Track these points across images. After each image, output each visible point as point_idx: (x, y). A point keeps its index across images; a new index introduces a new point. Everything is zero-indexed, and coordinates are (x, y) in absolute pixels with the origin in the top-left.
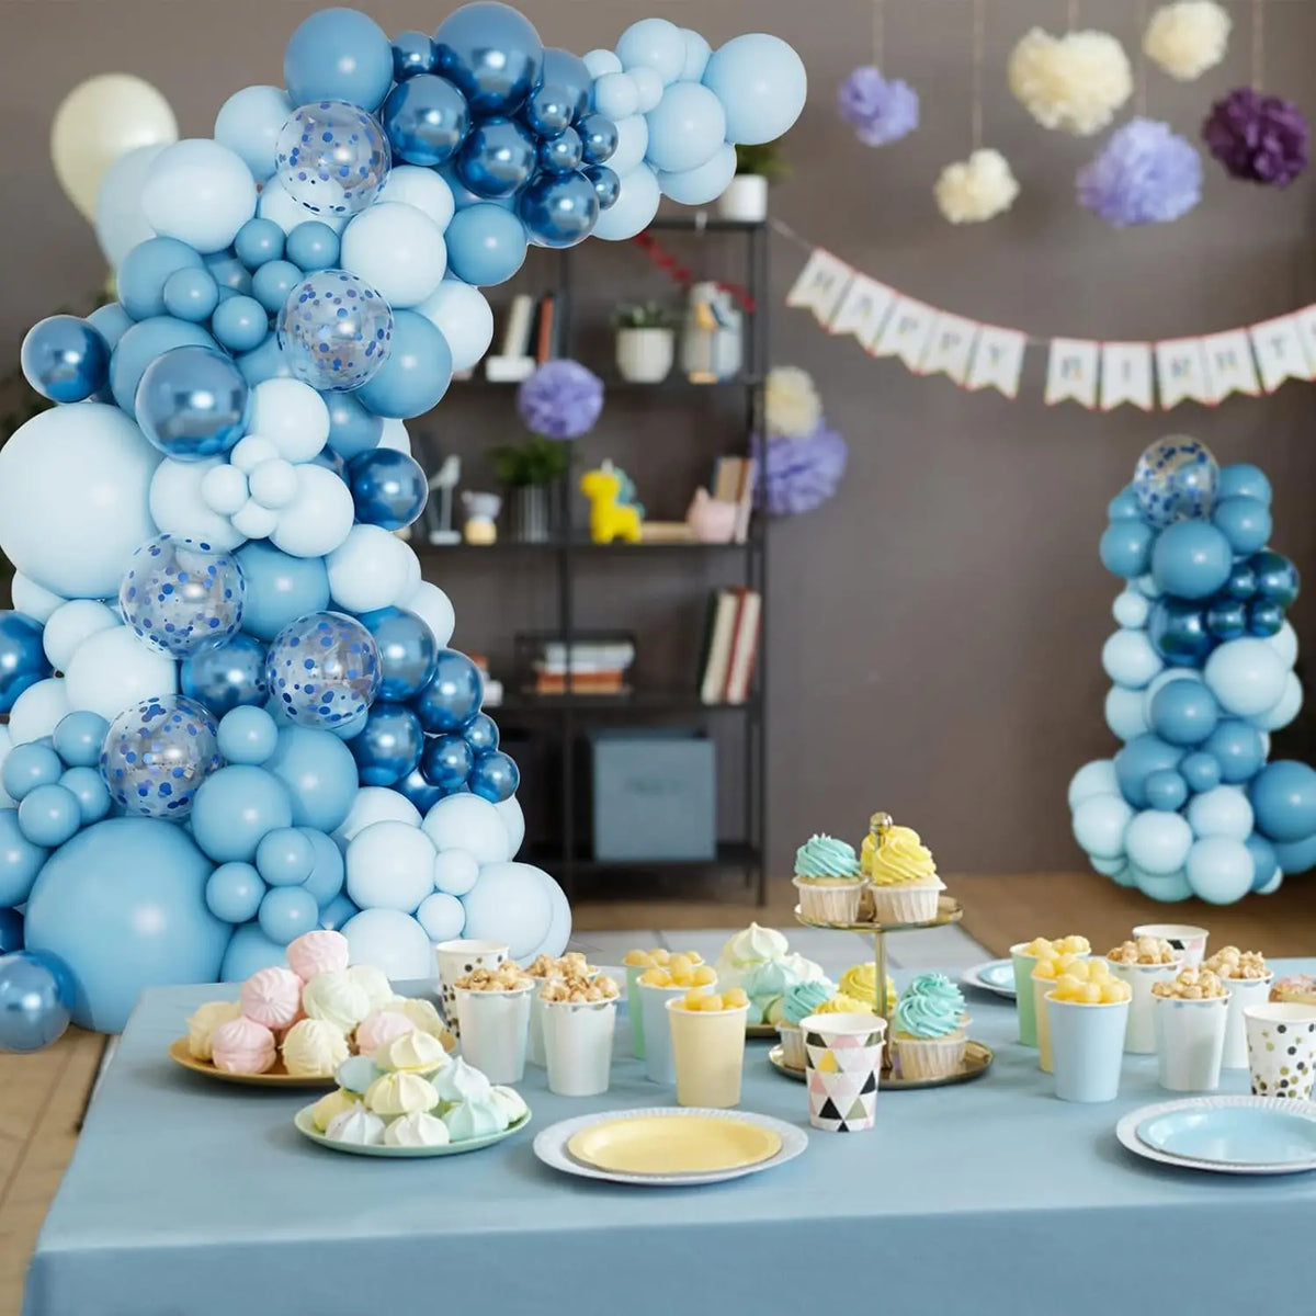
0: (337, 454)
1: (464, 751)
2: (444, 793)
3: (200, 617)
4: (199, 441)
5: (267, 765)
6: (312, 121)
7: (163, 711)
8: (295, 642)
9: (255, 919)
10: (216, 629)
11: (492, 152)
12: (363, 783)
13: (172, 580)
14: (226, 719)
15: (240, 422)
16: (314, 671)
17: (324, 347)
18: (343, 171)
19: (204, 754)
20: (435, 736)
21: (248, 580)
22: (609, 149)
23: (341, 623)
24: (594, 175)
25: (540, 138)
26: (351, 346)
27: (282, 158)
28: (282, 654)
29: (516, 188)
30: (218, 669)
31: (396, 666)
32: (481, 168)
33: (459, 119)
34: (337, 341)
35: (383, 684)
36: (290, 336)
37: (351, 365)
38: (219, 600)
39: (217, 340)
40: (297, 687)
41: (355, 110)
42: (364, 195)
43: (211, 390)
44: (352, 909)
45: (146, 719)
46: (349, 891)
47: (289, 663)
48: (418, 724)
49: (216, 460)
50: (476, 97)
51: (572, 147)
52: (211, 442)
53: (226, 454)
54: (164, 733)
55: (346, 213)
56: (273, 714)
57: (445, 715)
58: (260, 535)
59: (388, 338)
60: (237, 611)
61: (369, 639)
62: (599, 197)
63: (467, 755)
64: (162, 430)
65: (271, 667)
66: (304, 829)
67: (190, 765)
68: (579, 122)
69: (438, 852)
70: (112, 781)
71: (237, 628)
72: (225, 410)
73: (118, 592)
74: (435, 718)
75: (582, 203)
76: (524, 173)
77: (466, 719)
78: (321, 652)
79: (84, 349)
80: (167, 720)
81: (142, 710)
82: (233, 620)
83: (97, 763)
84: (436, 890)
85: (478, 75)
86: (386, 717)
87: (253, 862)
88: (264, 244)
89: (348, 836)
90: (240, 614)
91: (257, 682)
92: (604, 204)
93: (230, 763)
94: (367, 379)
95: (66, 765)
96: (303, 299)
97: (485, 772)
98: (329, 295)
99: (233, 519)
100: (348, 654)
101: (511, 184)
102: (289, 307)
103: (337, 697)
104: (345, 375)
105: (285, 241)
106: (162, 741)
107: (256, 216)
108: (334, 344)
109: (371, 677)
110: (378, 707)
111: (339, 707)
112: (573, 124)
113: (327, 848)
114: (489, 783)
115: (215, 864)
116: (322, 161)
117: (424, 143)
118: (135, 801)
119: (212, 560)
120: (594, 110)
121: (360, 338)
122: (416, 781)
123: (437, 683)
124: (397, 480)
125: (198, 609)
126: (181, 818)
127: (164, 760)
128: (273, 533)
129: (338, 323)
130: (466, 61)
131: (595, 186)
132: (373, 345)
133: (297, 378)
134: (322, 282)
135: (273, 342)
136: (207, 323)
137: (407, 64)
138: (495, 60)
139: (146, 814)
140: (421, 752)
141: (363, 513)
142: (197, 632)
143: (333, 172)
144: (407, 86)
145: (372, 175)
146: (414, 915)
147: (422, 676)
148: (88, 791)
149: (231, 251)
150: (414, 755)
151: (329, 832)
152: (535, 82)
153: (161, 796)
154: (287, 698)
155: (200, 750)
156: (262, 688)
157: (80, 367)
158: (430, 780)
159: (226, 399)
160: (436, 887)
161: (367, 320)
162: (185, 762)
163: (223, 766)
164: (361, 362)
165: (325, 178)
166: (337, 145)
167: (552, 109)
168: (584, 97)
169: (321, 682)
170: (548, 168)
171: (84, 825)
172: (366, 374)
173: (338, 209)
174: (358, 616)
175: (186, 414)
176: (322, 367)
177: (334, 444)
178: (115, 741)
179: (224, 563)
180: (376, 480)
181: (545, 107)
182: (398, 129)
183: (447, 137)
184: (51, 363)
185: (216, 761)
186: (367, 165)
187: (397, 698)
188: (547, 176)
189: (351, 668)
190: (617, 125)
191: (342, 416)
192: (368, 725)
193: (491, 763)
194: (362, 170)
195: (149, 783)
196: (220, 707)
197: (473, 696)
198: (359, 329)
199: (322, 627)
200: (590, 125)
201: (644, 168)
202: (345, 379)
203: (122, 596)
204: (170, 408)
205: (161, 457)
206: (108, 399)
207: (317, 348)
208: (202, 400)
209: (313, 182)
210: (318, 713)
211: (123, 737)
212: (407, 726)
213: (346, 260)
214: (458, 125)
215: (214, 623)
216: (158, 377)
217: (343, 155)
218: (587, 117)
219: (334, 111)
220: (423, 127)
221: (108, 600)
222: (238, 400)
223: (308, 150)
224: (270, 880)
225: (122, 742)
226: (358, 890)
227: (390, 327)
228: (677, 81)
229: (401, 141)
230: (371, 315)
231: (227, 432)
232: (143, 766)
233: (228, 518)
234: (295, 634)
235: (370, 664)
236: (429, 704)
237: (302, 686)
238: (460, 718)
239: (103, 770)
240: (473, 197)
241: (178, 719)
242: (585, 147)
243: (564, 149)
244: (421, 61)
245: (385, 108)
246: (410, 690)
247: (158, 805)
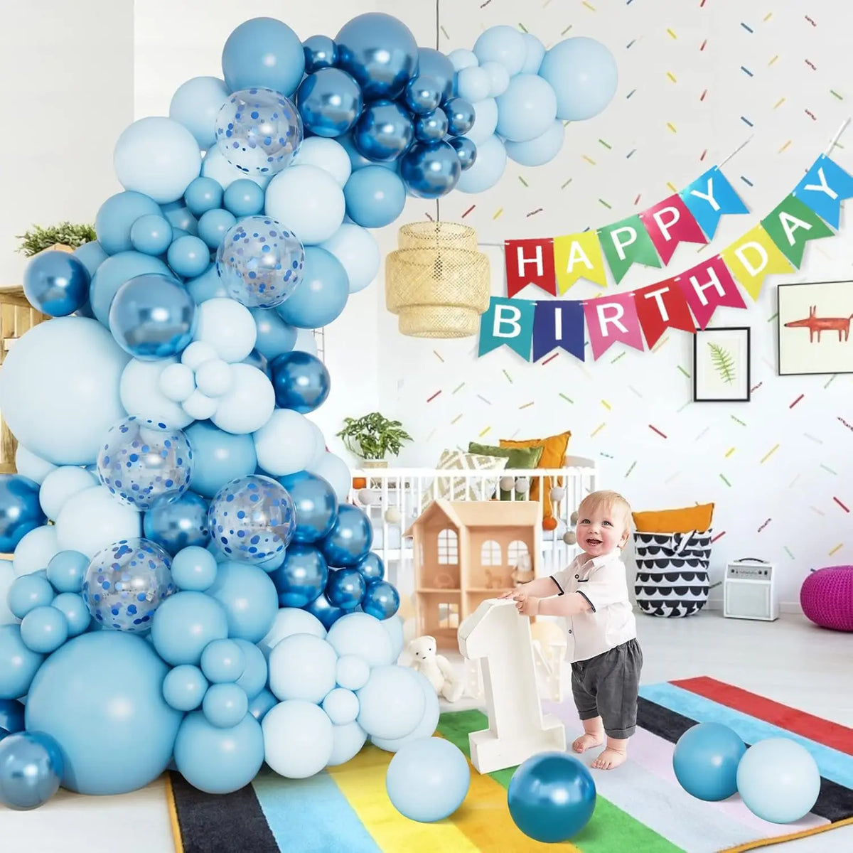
0: (261, 355)
1: (358, 580)
2: (343, 613)
3: (158, 479)
4: (157, 345)
5: (209, 591)
6: (243, 103)
7: (130, 551)
8: (230, 498)
9: (199, 708)
10: (170, 489)
11: (380, 127)
12: (281, 606)
13: (137, 451)
14: (178, 557)
15: (189, 331)
16: (245, 520)
17: (252, 275)
18: (267, 141)
19: (162, 583)
20: (336, 569)
21: (195, 451)
22: (468, 124)
23: (265, 484)
24: (456, 144)
25: (416, 116)
26: (272, 274)
27: (221, 131)
28: (220, 507)
29: (397, 155)
30: (173, 518)
31: (307, 516)
32: (371, 138)
33: (355, 101)
34: (261, 269)
35: (297, 529)
36: (226, 265)
37: (272, 288)
38: (173, 467)
39: (171, 270)
40: (232, 532)
41: (274, 94)
42: (282, 160)
43: (166, 306)
44: (273, 701)
45: (117, 556)
46: (271, 688)
47: (226, 514)
48: (323, 561)
49: (171, 360)
50: (368, 85)
51: (440, 123)
52: (166, 347)
53: (177, 355)
54: (130, 567)
55: (269, 173)
56: (214, 553)
57: (344, 554)
58: (204, 417)
59: (301, 268)
60: (186, 475)
61: (286, 495)
62: (461, 161)
63: (361, 584)
64: (129, 337)
65: (212, 517)
66: (237, 640)
67: (151, 591)
68: (444, 105)
69: (339, 658)
70: (92, 604)
71: (187, 487)
72: (177, 323)
73: (95, 459)
74: (336, 555)
75: (448, 165)
76: (404, 143)
77: (360, 556)
78: (250, 505)
79: (70, 277)
80: (133, 557)
81: (114, 550)
82: (183, 481)
83: (80, 590)
84: (337, 686)
85: (369, 68)
86: (299, 555)
87: (198, 665)
88: (205, 197)
89: (271, 645)
90: (188, 477)
91: (202, 528)
92: (464, 166)
93: (181, 590)
94: (285, 299)
95: (57, 592)
96: (236, 238)
97: (374, 596)
98: (256, 235)
99: (184, 405)
100: (271, 508)
101: (395, 151)
102: (226, 243)
103: (262, 540)
104: (269, 296)
105: (223, 194)
106: (129, 573)
107: (201, 175)
108: (261, 272)
109: (288, 525)
110: (294, 547)
111: (263, 547)
112: (441, 106)
113: (254, 653)
114: (377, 605)
115: (169, 666)
116: (251, 134)
117: (328, 120)
118: (109, 619)
119: (168, 436)
120: (457, 95)
121: (280, 268)
122: (322, 603)
123: (338, 529)
124: (308, 376)
125: (157, 473)
126: (144, 631)
127: (132, 587)
128: (214, 415)
129: (263, 256)
130: (360, 58)
131: (458, 152)
132: (289, 273)
133: (231, 298)
134: (251, 225)
135: (214, 271)
136: (163, 256)
137: (315, 60)
138: (382, 57)
139: (117, 627)
140: (326, 581)
141: (281, 399)
142: (155, 491)
143: (259, 142)
144: (315, 76)
145: (288, 144)
146: (320, 705)
147: (327, 523)
148: (74, 611)
149: (182, 202)
150: (320, 584)
151: (257, 641)
152: (412, 74)
153: (127, 614)
154: (225, 540)
155: (159, 582)
156: (205, 533)
157: (67, 289)
158: (333, 603)
159: (178, 314)
160: (337, 684)
161: (285, 254)
162: (147, 589)
163: (176, 592)
164: (280, 286)
165: (253, 146)
166: (262, 121)
167: (425, 94)
168: (449, 86)
169: (250, 528)
170: (421, 138)
171: (70, 637)
172: (284, 294)
173: (263, 170)
174: (278, 479)
175: (148, 325)
176: (250, 289)
177: (260, 349)
178: (94, 574)
179: (177, 438)
180: (292, 375)
181: (420, 92)
182: (309, 109)
183: (345, 115)
184: (45, 287)
185: (171, 589)
186: (285, 137)
187: (308, 540)
188: (422, 144)
189: (273, 518)
190: (475, 107)
191: (266, 327)
192: (286, 560)
193: (379, 590)
194: (281, 140)
195: (120, 605)
196: (173, 547)
197: (366, 539)
198: (278, 261)
199: (251, 486)
200: (454, 107)
201: (494, 138)
202: (268, 299)
203: (99, 464)
204: (135, 320)
205: (130, 358)
206: (89, 314)
207: (247, 275)
208: (160, 315)
209: (244, 149)
210: (249, 552)
211: (100, 570)
212: (315, 562)
213: (268, 210)
214: (354, 107)
215: (169, 483)
216: (126, 298)
217: (267, 129)
218: (452, 100)
219: (261, 95)
220: (328, 108)
221: (89, 466)
222: (187, 315)
223: (240, 125)
224: (211, 677)
225: (99, 575)
226: (278, 687)
227: (302, 259)
228: (520, 73)
229: (310, 119)
230: (288, 250)
231: (179, 338)
232: (115, 592)
233: (180, 404)
234: (230, 492)
235: (287, 515)
236: (332, 545)
237: (236, 531)
238: (355, 556)
239: (85, 595)
240: (365, 161)
241: (141, 556)
242: (450, 123)
243: (434, 125)
244: (326, 57)
245: (299, 94)
246: (317, 535)
247: (127, 621)
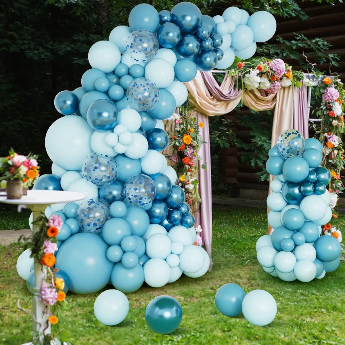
0: (144, 130)
1: (179, 214)
2: (174, 226)
3: (105, 176)
4: (104, 126)
5: (124, 218)
6: (136, 36)
7: (94, 202)
8: (132, 183)
9: (120, 261)
10: (109, 179)
11: (188, 44)
12: (151, 223)
13: (97, 165)
14: (113, 205)
15: (116, 121)
16: (137, 191)
17: (140, 100)
18: (145, 50)
19: (106, 214)
20: (171, 209)
21: (118, 165)
22: (220, 43)
23: (145, 178)
24: (216, 51)
25: (201, 40)
26: (147, 99)
27: (128, 46)
28: (128, 186)
29: (194, 54)
30: (110, 190)
31: (160, 190)
32: (184, 49)
33: (178, 35)
34: (144, 97)
35: (157, 195)
36: (130, 96)
37: (147, 104)
38: (110, 171)
39: (110, 98)
40: (132, 196)
41: (148, 32)
42: (151, 57)
43: (108, 112)
44: (147, 258)
45: (89, 205)
46: (147, 253)
47: (130, 189)
48: (167, 207)
49: (109, 131)
50: (182, 29)
51: (210, 43)
52: (108, 126)
53: (112, 130)
54: (95, 209)
55: (146, 61)
56: (126, 203)
57: (174, 204)
58: (121, 152)
59: (158, 97)
60: (115, 174)
61: (152, 182)
62: (218, 57)
63: (180, 215)
64: (94, 123)
65: (125, 190)
66: (134, 236)
67: (102, 218)
68: (212, 36)
69: (172, 242)
70: (80, 222)
71: (115, 178)
72: (112, 117)
73: (82, 168)
74: (171, 204)
75: (213, 59)
76: (196, 50)
77: (180, 205)
78: (139, 186)
79: (72, 100)
80: (95, 205)
81: (88, 202)
82: (114, 177)
83: (76, 217)
85: (183, 22)
86: (157, 204)
87: (120, 245)
88: (122, 70)
89: (147, 238)
90: (116, 175)
91: (121, 194)
92: (219, 59)
93: (113, 217)
94: (152, 109)
95: (67, 218)
96: (134, 86)
97: (185, 219)
98: (141, 85)
99: (114, 148)
100: (147, 187)
101: (193, 53)
102: (130, 88)
103: (143, 199)
104: (146, 107)
105: (129, 69)
106: (94, 211)
107: (121, 62)
108: (143, 99)
109: (153, 193)
110: (155, 201)
111: (144, 201)
112: (210, 36)
113: (141, 241)
114: (186, 223)
115: (109, 246)
116: (139, 47)
117: (168, 42)
118: (87, 228)
119: (108, 160)
120: (216, 32)
121: (150, 97)
122: (166, 222)
123: (172, 195)
124: (161, 137)
125: (104, 173)
126: (99, 232)
127: (95, 216)
128: (125, 152)
129: (144, 93)
130: (180, 19)
131: (216, 54)
132: (154, 99)
133: (132, 108)
134: (139, 81)
135: (126, 98)
136: (107, 93)
137: (163, 19)
138: (188, 18)
139: (89, 231)
140: (167, 214)
141: (151, 146)
142: (104, 180)
143: (142, 50)
144: (163, 26)
145: (153, 51)
146: (165, 260)
147: (167, 192)
148: (73, 225)
149: (113, 72)
150: (165, 215)
151: (142, 236)
152: (199, 24)
153: (94, 226)
154: (129, 199)
155: (105, 214)
156: (122, 196)
157: (71, 105)
158: (170, 222)
159: (112, 114)
160: (171, 252)
161: (152, 92)
162: (101, 217)
163: (111, 218)
164: (150, 104)
165: (140, 52)
166: (144, 42)
167: (204, 32)
168: (213, 29)
169: (139, 194)
170: (203, 49)
171: (72, 235)
172: (152, 107)
173: (144, 60)
174: (150, 176)
175: (101, 118)
176: (139, 105)
177: (142, 127)
178: (81, 211)
179: (112, 161)
180: (155, 137)
181: (202, 32)
182: (161, 38)
183: (175, 40)
184: (62, 104)
185: (109, 217)
186: (152, 48)
187: (161, 199)
188: (203, 51)
189: (148, 190)
190: (223, 37)
191: (145, 119)
192: (152, 206)
193: (187, 217)
194: (151, 49)
195: (90, 223)
196: (110, 201)
197: (182, 198)
198: (150, 94)
199: (139, 179)
200: (215, 37)
201: (230, 49)
202: (146, 108)
203: (83, 170)
204: (96, 117)
205: (94, 130)
206: (79, 114)
207: (138, 100)
208: (105, 115)
209: (137, 53)
210: (138, 203)
211: (83, 210)
212: (163, 207)
213: (146, 75)
214: (178, 37)
215: (109, 177)
216: (93, 108)
217: (145, 45)
218: (214, 34)
219: (143, 33)
220: (168, 37)
221: (79, 171)
222: (116, 114)
223: (136, 44)
224: (125, 250)
225: (83, 211)
226: (149, 253)
227: (159, 94)
228: (240, 24)
229: (162, 41)
230: (153, 90)
231: (113, 123)
232: (89, 218)
233: (113, 148)
234: (132, 181)
235: (153, 189)
236: (169, 200)
237: (134, 195)
238: (178, 204)
239: (78, 219)
240: (182, 57)
241: (98, 205)
242: (214, 43)
243: (208, 44)
244: (167, 18)
245: (157, 32)
246: (164, 197)
247: (93, 229)
